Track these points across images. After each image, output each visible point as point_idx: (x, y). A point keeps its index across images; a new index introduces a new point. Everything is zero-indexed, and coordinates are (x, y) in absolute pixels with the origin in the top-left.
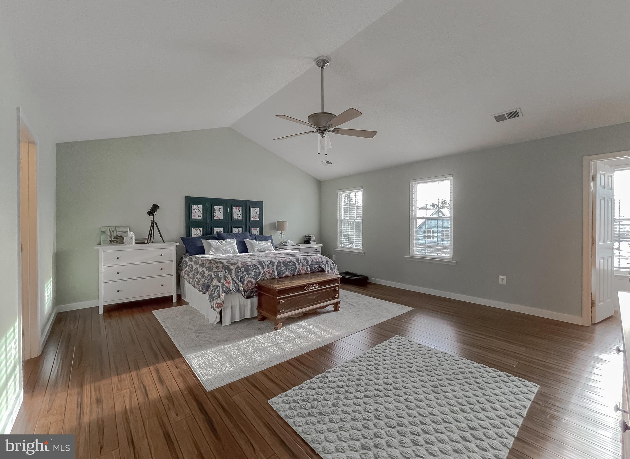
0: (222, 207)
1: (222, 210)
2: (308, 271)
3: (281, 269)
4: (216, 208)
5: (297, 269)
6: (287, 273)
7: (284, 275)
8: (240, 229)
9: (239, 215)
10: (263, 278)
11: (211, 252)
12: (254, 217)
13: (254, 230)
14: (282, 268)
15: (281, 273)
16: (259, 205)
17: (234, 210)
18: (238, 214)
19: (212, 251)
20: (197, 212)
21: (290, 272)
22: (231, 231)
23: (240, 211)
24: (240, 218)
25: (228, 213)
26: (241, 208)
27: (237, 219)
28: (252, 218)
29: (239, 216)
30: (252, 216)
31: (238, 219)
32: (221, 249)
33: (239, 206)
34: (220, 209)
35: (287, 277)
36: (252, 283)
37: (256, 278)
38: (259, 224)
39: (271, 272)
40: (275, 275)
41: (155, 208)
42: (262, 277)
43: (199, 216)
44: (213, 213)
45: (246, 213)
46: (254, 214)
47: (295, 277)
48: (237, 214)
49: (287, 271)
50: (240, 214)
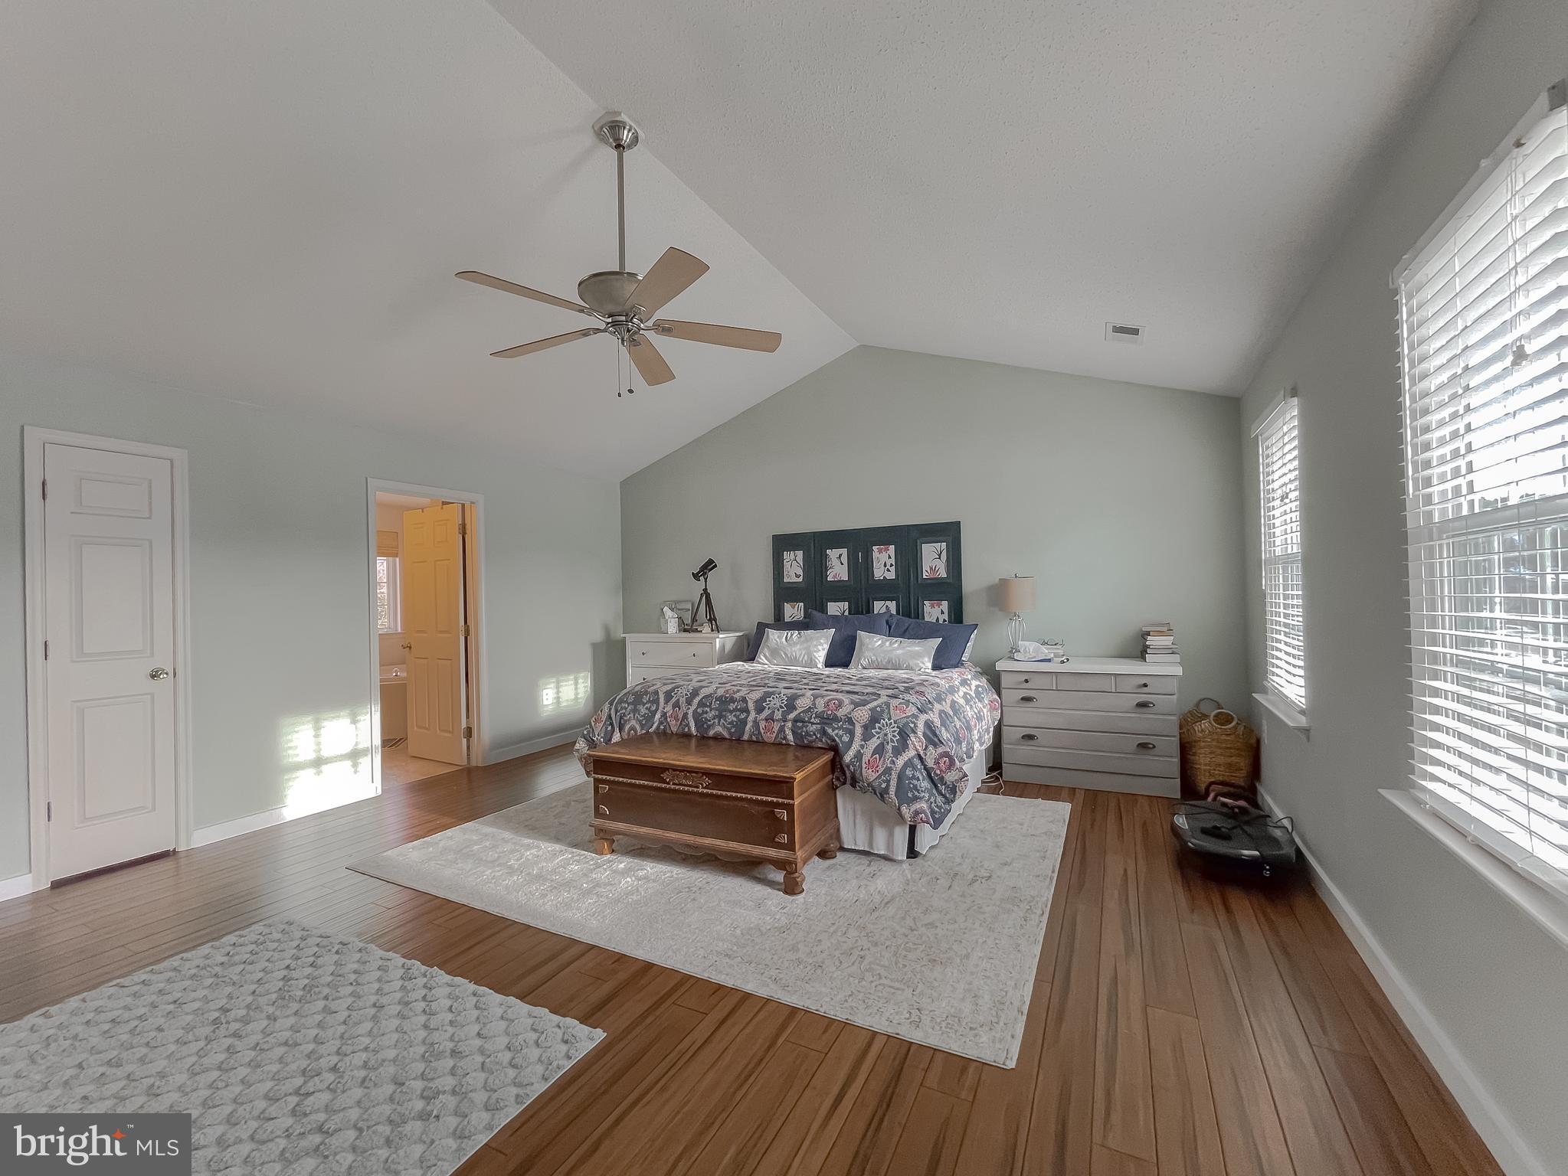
0: (844, 551)
1: (845, 559)
2: (785, 738)
3: (705, 716)
4: (833, 554)
5: (749, 725)
6: (719, 729)
7: (711, 733)
8: (892, 606)
9: (888, 567)
10: (662, 727)
11: (762, 657)
12: (931, 568)
13: (932, 606)
14: (707, 712)
15: (705, 726)
16: (949, 533)
17: (876, 554)
18: (885, 566)
19: (765, 656)
20: (794, 568)
21: (729, 730)
22: (869, 610)
23: (890, 557)
24: (891, 575)
25: (861, 566)
26: (892, 547)
27: (882, 578)
28: (925, 573)
29: (888, 570)
30: (926, 567)
31: (884, 577)
32: (782, 653)
33: (887, 543)
34: (840, 555)
35: (718, 738)
36: (636, 732)
37: (644, 722)
38: (950, 589)
39: (680, 716)
40: (688, 725)
41: (709, 565)
42: (658, 727)
43: (798, 576)
44: (826, 567)
45: (909, 560)
46: (933, 560)
47: (746, 745)
48: (884, 563)
49: (719, 722)
50: (892, 565)
